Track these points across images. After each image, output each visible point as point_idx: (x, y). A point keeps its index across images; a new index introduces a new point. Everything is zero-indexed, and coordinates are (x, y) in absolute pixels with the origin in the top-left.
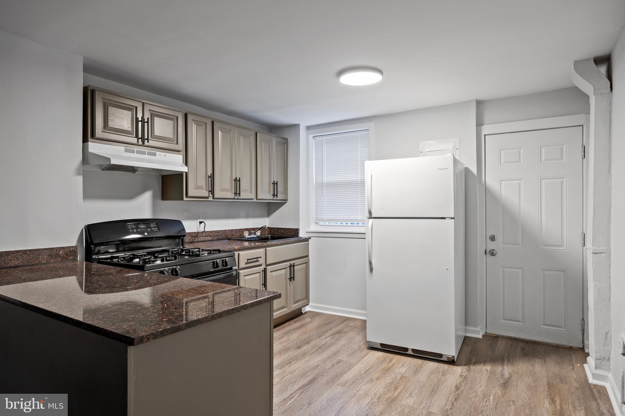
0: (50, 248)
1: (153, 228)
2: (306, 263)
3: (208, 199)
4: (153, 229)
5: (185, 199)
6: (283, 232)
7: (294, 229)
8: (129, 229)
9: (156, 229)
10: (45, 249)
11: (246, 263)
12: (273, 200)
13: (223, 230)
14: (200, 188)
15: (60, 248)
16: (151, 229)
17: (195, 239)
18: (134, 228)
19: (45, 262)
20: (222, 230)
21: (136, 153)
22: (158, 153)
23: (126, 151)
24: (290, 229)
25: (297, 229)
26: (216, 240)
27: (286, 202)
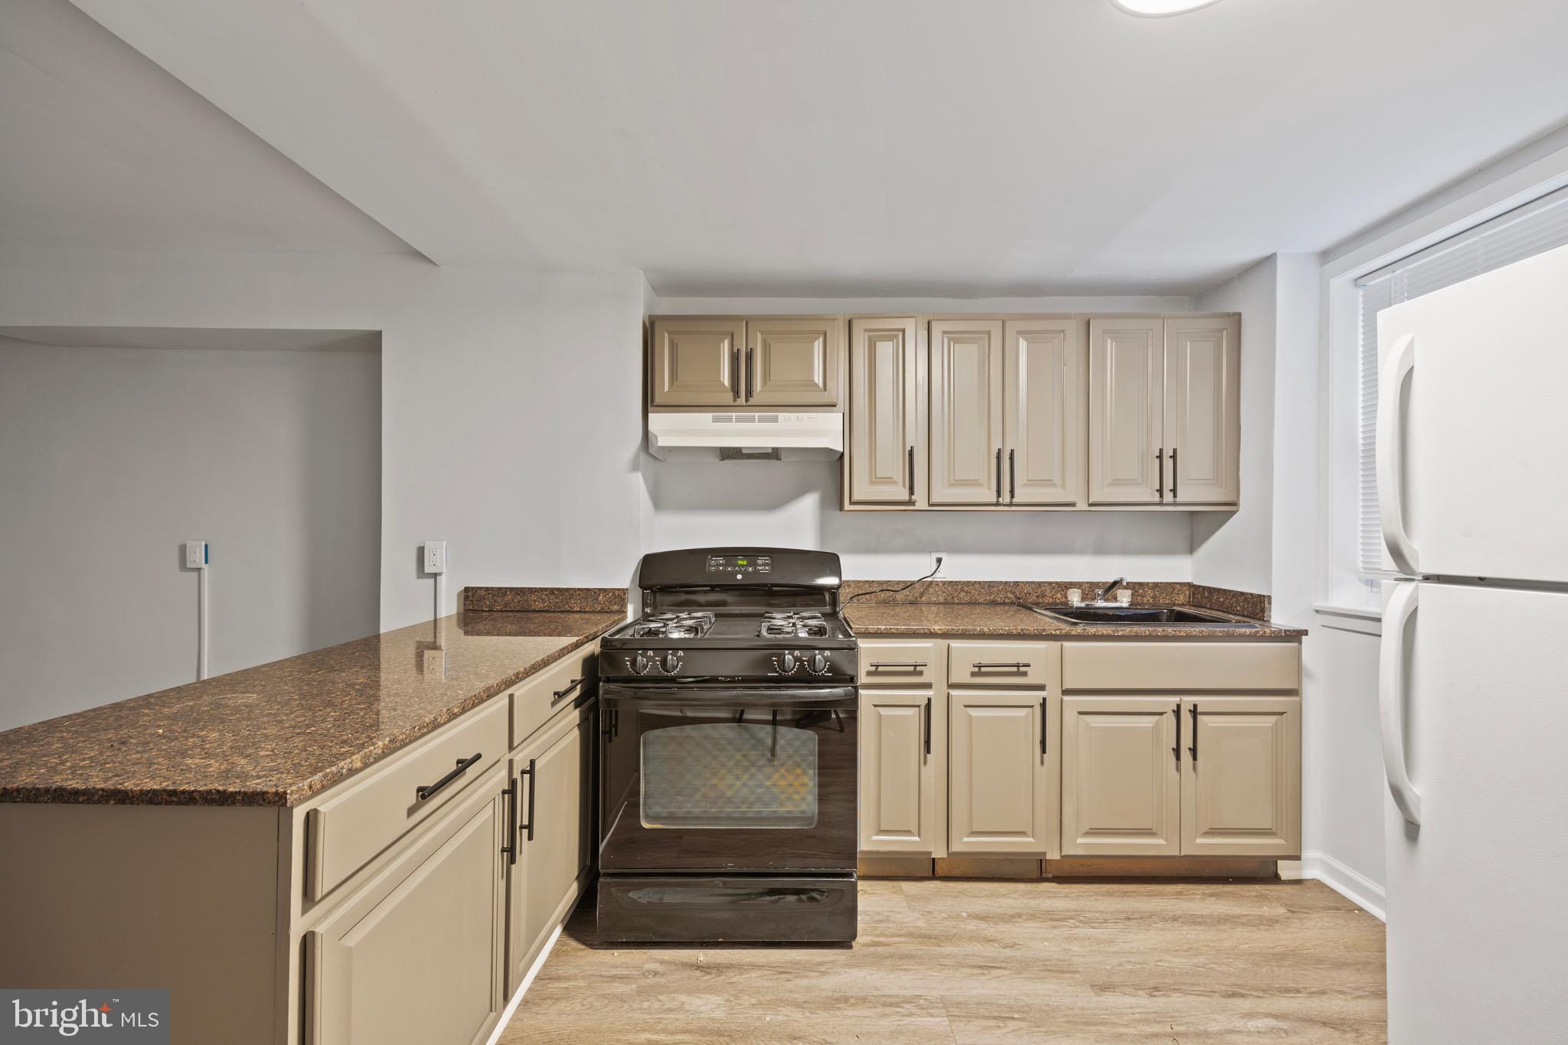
0: (585, 589)
1: (760, 566)
2: (1282, 714)
3: (914, 505)
4: (760, 568)
5: (847, 506)
6: (1223, 602)
7: (1252, 594)
8: (710, 565)
9: (767, 568)
10: (579, 589)
11: (973, 674)
12: (1161, 504)
13: (1010, 582)
14: (889, 481)
15: (600, 590)
16: (755, 568)
17: (921, 597)
18: (721, 565)
19: (578, 609)
20: (1004, 580)
21: (734, 421)
22: (781, 416)
23: (715, 420)
24: (1242, 594)
25: (1260, 596)
26: (985, 604)
27: (1234, 513)
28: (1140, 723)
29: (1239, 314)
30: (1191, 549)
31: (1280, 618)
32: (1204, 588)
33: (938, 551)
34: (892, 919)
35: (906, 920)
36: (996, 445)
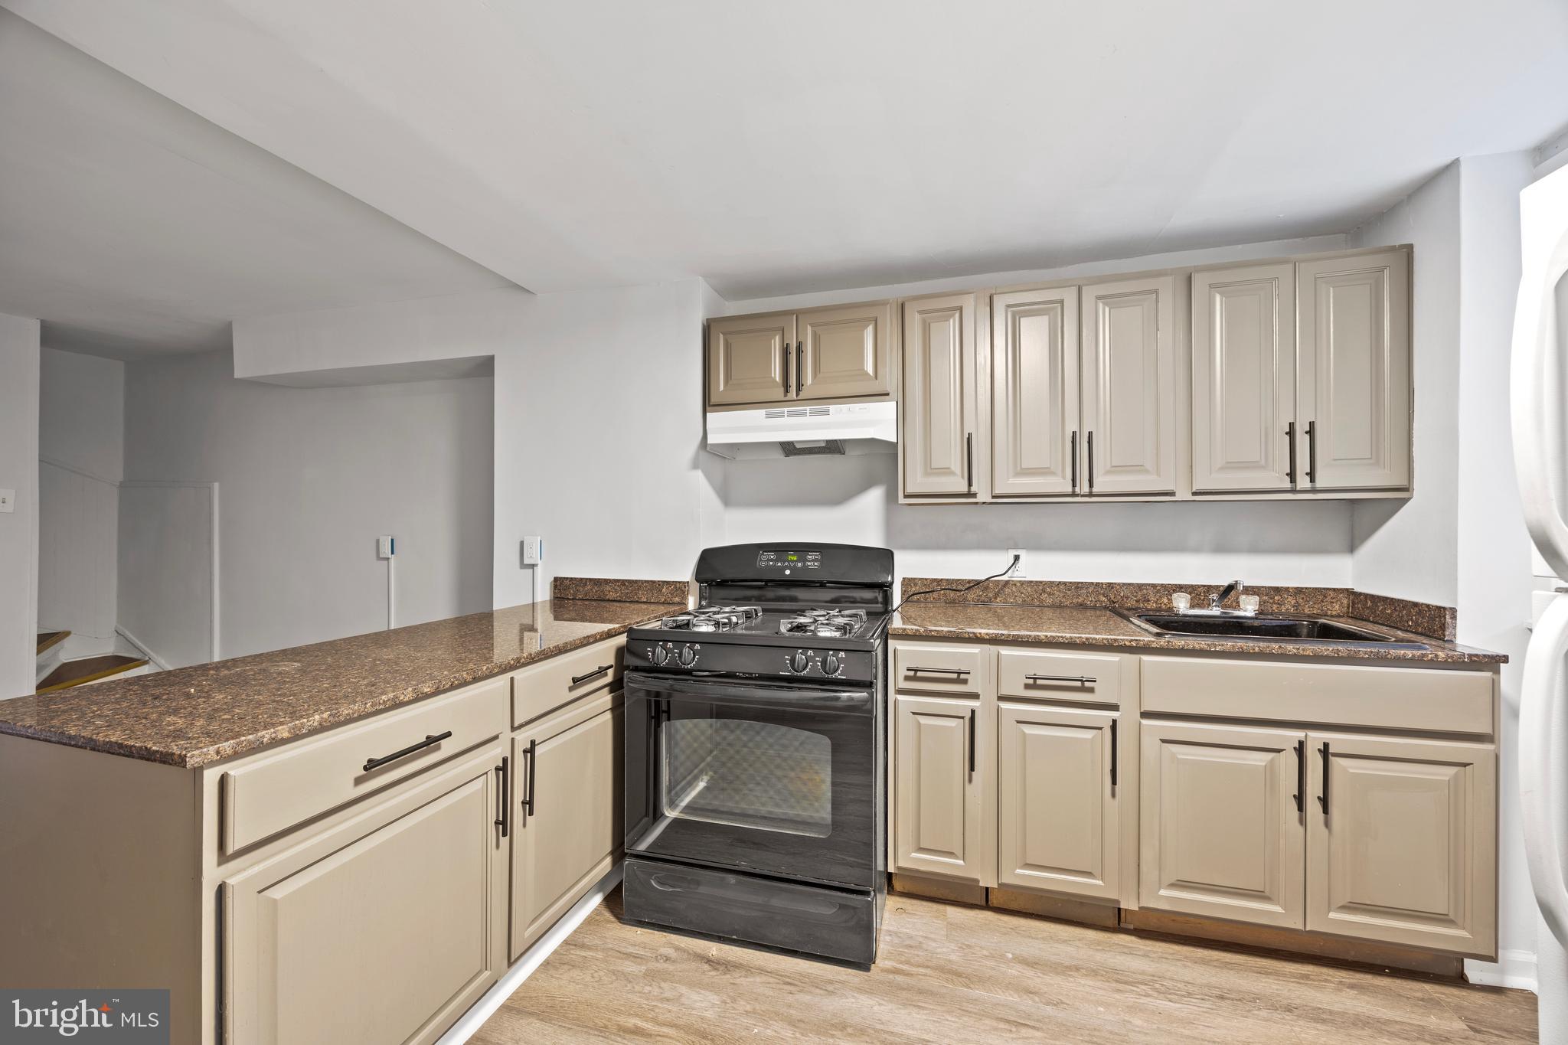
0: (651, 581)
1: (809, 561)
2: (1465, 765)
3: (976, 498)
4: (809, 564)
5: (902, 500)
7: (1428, 606)
8: (761, 560)
9: (816, 564)
10: (646, 581)
11: (1027, 687)
12: (1294, 491)
13: (1102, 584)
14: (946, 471)
15: (664, 582)
16: (804, 564)
17: (996, 598)
18: (772, 560)
19: (645, 600)
20: (1095, 581)
21: (786, 416)
22: (833, 408)
23: (768, 416)
24: (1415, 605)
25: (1439, 608)
27: (1405, 501)
28: (1244, 759)
29: (1410, 247)
30: (1352, 548)
31: (1468, 638)
32: (1366, 595)
33: (1016, 547)
34: (924, 946)
35: (939, 950)
36: (1072, 426)
